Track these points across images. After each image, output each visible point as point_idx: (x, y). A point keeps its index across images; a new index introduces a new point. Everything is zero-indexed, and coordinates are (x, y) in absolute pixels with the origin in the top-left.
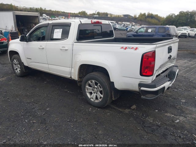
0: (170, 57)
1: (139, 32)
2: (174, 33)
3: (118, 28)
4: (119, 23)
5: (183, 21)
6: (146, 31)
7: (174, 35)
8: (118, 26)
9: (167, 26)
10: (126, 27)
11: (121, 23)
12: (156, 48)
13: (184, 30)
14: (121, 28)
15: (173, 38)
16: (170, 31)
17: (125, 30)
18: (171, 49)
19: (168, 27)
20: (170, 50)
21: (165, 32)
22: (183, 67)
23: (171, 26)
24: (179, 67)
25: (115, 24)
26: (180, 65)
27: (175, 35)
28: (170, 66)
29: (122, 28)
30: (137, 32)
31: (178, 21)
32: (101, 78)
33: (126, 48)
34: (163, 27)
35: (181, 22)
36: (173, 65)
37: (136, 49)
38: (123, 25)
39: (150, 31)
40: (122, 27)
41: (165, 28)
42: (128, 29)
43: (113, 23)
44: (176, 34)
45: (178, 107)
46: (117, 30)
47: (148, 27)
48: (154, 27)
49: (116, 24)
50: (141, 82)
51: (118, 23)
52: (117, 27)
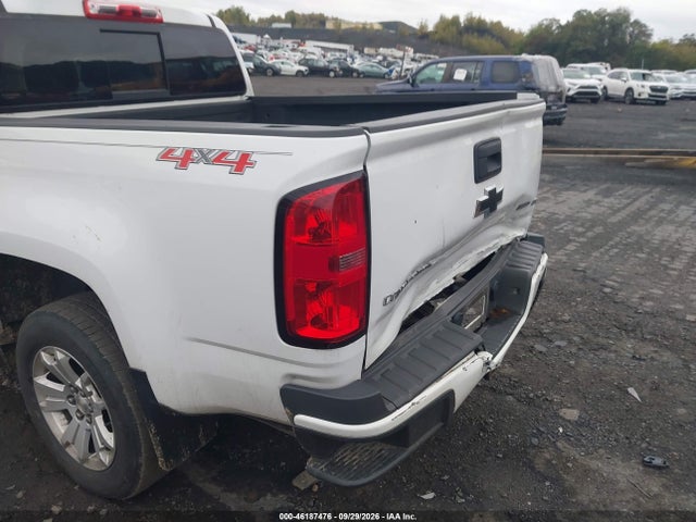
0: (489, 205)
1: (422, 82)
2: (548, 82)
3: (360, 68)
4: (366, 50)
5: (589, 47)
6: (449, 77)
7: (552, 93)
8: (359, 63)
9: (525, 57)
10: (387, 67)
11: (372, 51)
12: (367, 154)
13: (587, 76)
14: (369, 69)
15: (520, 95)
16: (535, 77)
17: (384, 78)
18: (496, 157)
19: (526, 62)
20: (488, 160)
21: (516, 81)
22: (579, 223)
23: (537, 57)
24: (564, 221)
25: (352, 57)
26: (569, 212)
27: (555, 93)
28: (505, 241)
29: (375, 69)
30: (414, 81)
31: (568, 44)
32: (93, 338)
33: (186, 160)
34: (509, 62)
35: (581, 48)
36: (521, 233)
37: (243, 162)
38: (380, 58)
39: (460, 75)
40: (372, 66)
41: (516, 63)
42: (391, 71)
43: (344, 51)
44: (558, 87)
45: (540, 465)
46: (355, 74)
47: (455, 62)
48: (478, 61)
49: (356, 54)
50: (294, 376)
51: (361, 52)
52: (355, 66)
